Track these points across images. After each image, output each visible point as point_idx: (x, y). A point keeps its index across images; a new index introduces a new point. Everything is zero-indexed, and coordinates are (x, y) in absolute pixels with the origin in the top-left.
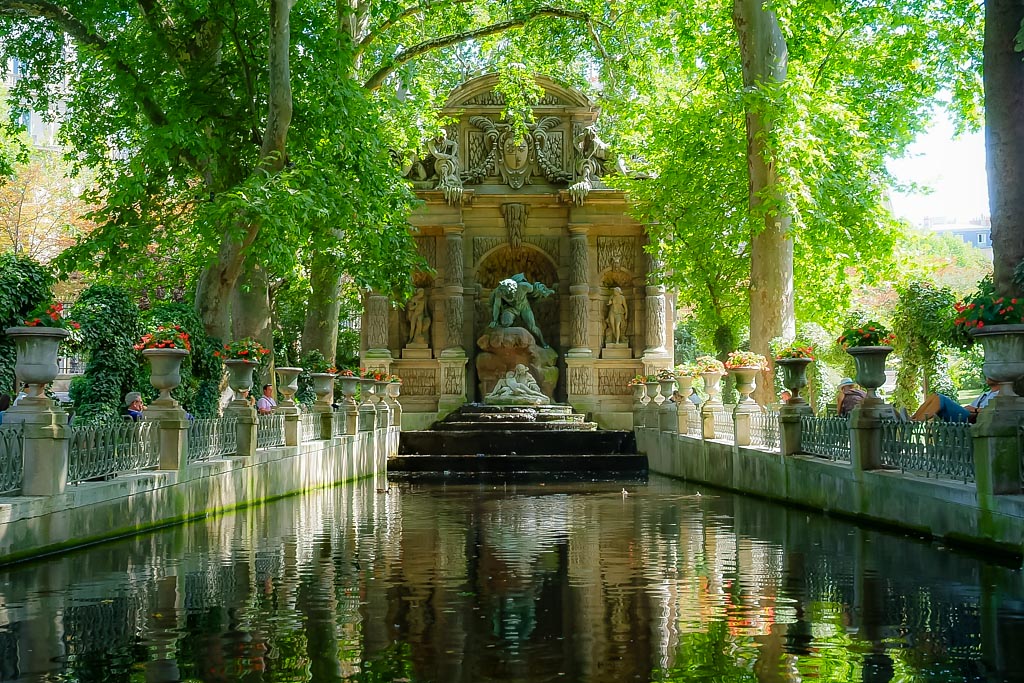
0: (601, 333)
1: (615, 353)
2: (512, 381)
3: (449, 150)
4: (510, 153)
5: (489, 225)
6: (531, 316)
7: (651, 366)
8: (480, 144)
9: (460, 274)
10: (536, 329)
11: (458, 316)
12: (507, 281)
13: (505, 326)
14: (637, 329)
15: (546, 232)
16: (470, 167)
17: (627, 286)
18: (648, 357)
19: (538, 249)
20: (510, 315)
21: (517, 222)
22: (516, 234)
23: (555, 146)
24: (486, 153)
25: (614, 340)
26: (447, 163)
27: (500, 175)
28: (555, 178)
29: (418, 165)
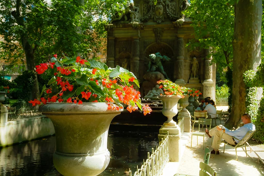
0: (189, 74)
1: (193, 81)
2: (154, 91)
3: (136, 10)
4: (157, 10)
5: (150, 36)
6: (162, 68)
7: (206, 86)
8: (147, 8)
9: (138, 53)
10: (164, 72)
11: (137, 68)
12: (151, 55)
13: (152, 71)
14: (202, 72)
15: (169, 38)
16: (143, 16)
17: (199, 57)
18: (205, 83)
19: (166, 44)
20: (154, 68)
21: (159, 35)
22: (158, 39)
23: (173, 7)
24: (149, 11)
25: (193, 77)
26: (134, 14)
27: (153, 18)
28: (173, 18)
29: (124, 16)
